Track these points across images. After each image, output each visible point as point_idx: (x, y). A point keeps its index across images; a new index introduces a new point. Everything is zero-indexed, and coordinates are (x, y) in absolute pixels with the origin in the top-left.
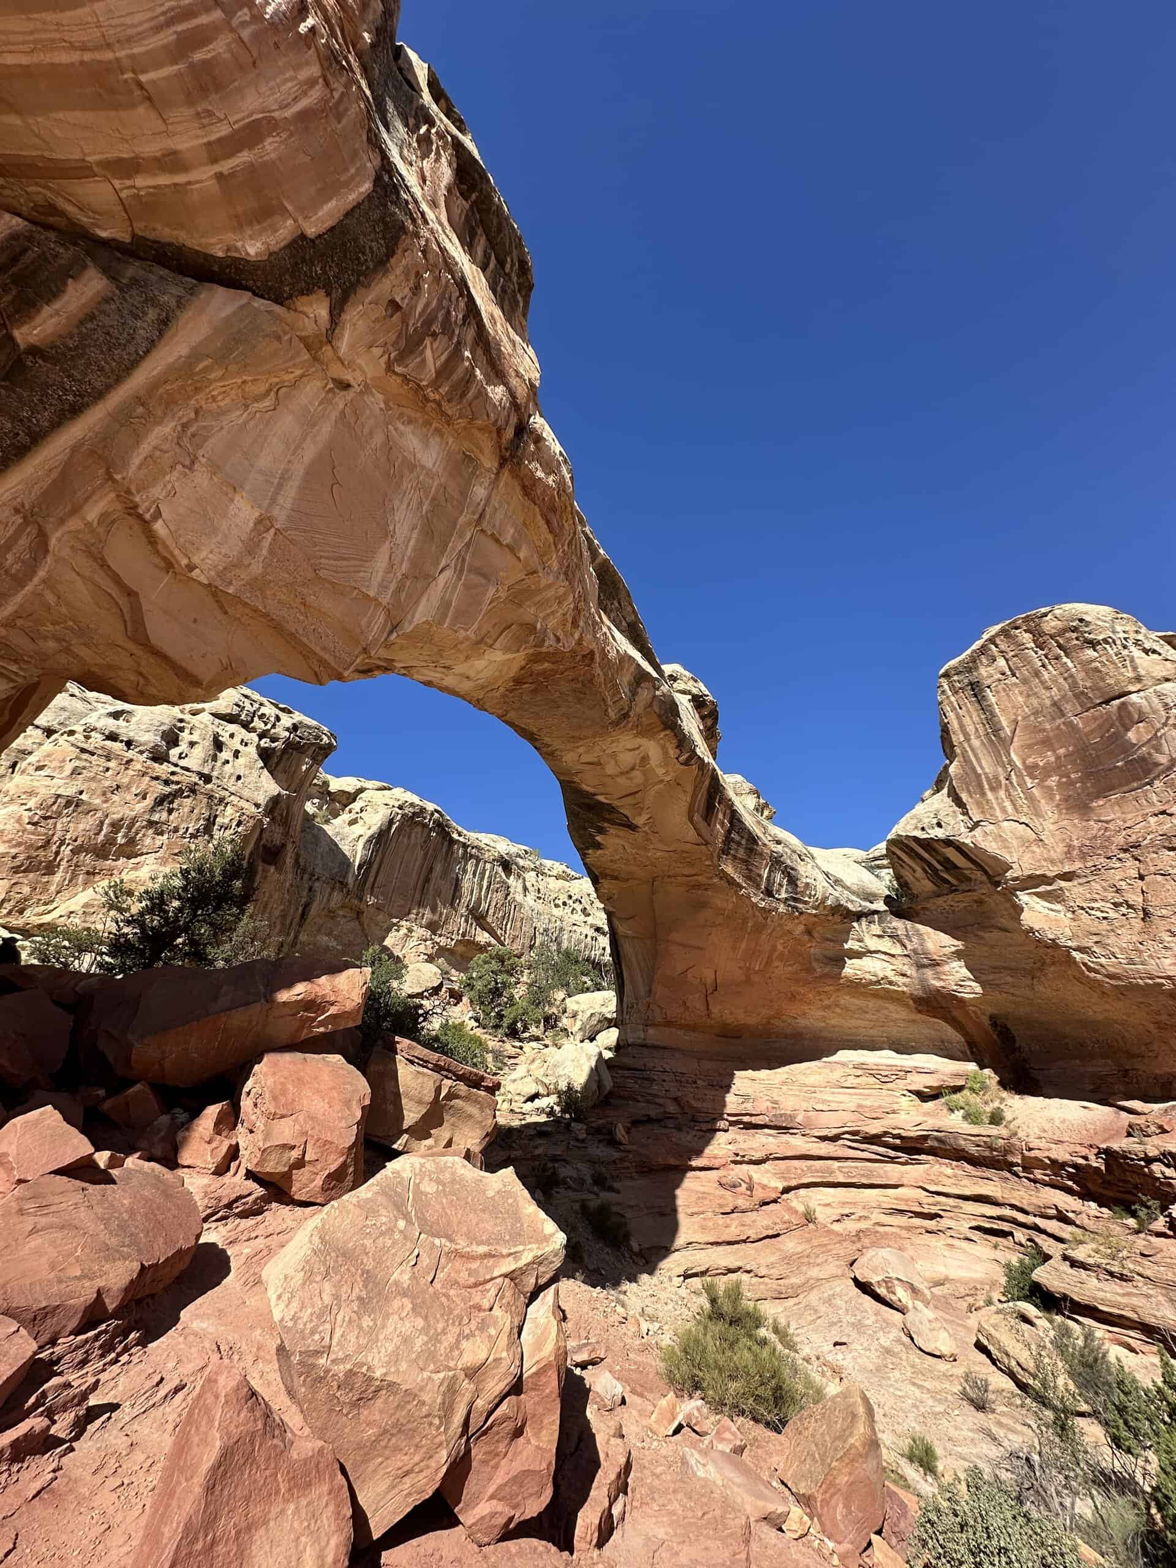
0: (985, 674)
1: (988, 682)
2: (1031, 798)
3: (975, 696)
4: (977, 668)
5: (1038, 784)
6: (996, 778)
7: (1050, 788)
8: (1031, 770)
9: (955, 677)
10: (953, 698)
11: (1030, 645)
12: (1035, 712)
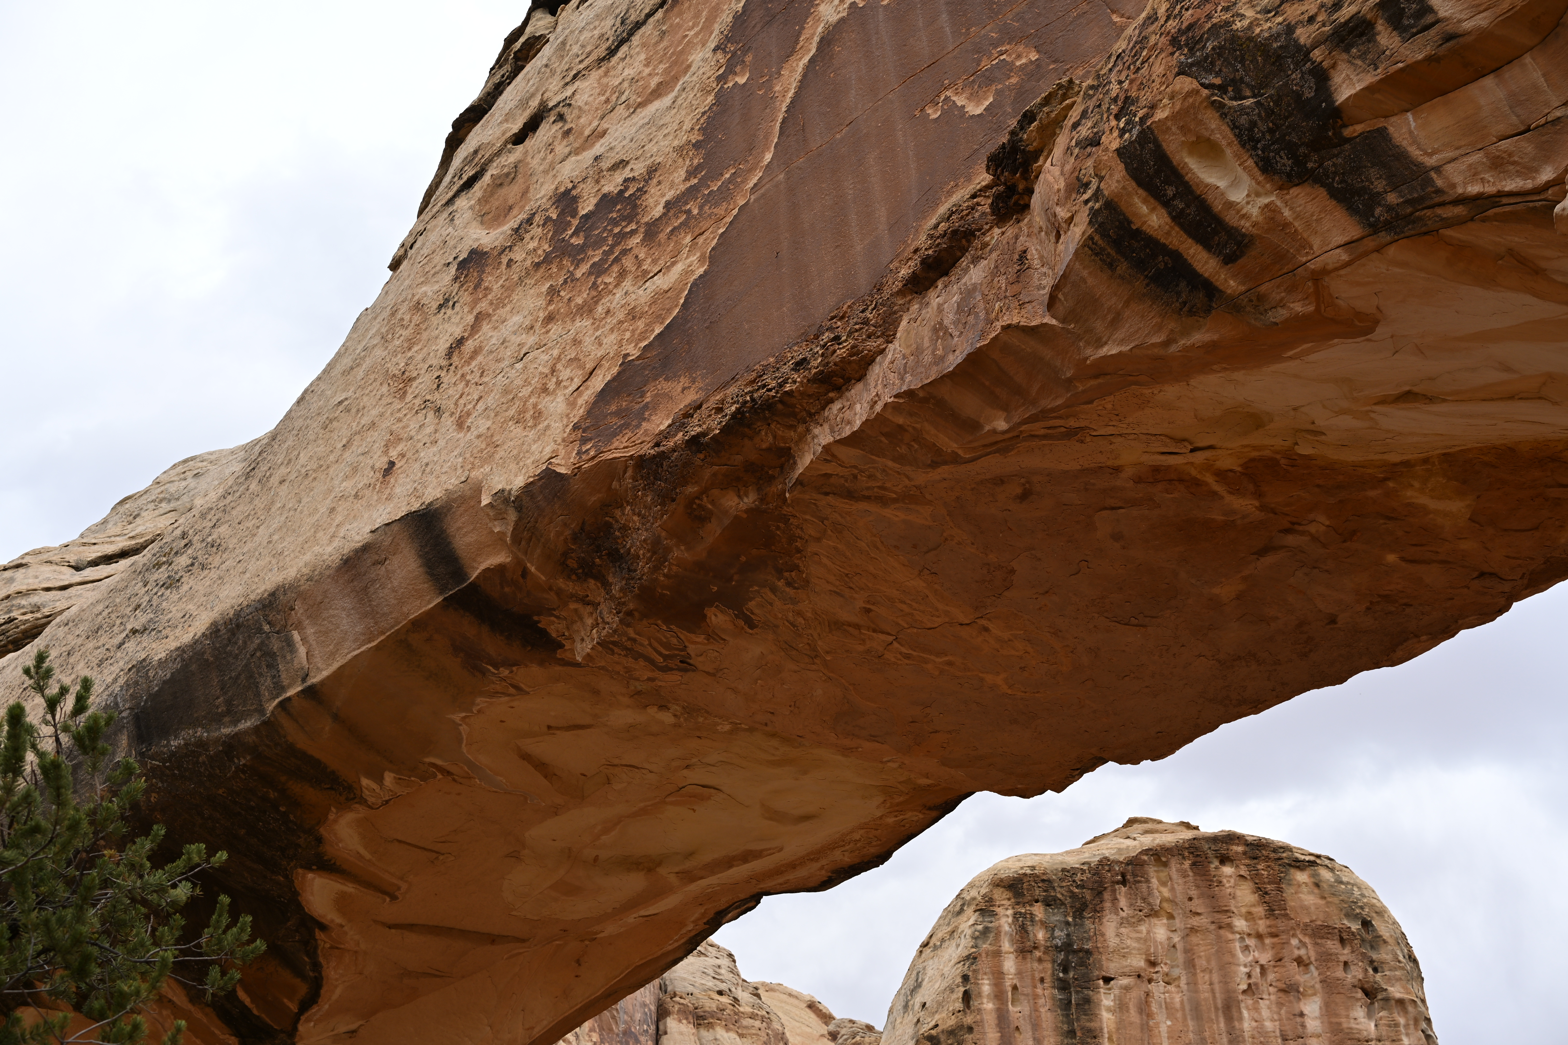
0: (1112, 941)
1: (1111, 967)
3: (1063, 986)
4: (1098, 911)
9: (1038, 910)
10: (1010, 965)
11: (1240, 924)
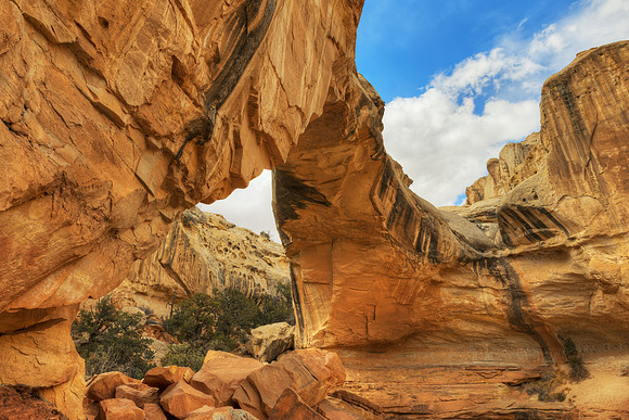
0: (576, 87)
1: (578, 93)
2: (601, 181)
3: (567, 103)
5: (607, 171)
6: (578, 165)
7: (614, 174)
8: (603, 160)
9: (556, 88)
10: (553, 104)
11: (609, 69)
12: (609, 119)
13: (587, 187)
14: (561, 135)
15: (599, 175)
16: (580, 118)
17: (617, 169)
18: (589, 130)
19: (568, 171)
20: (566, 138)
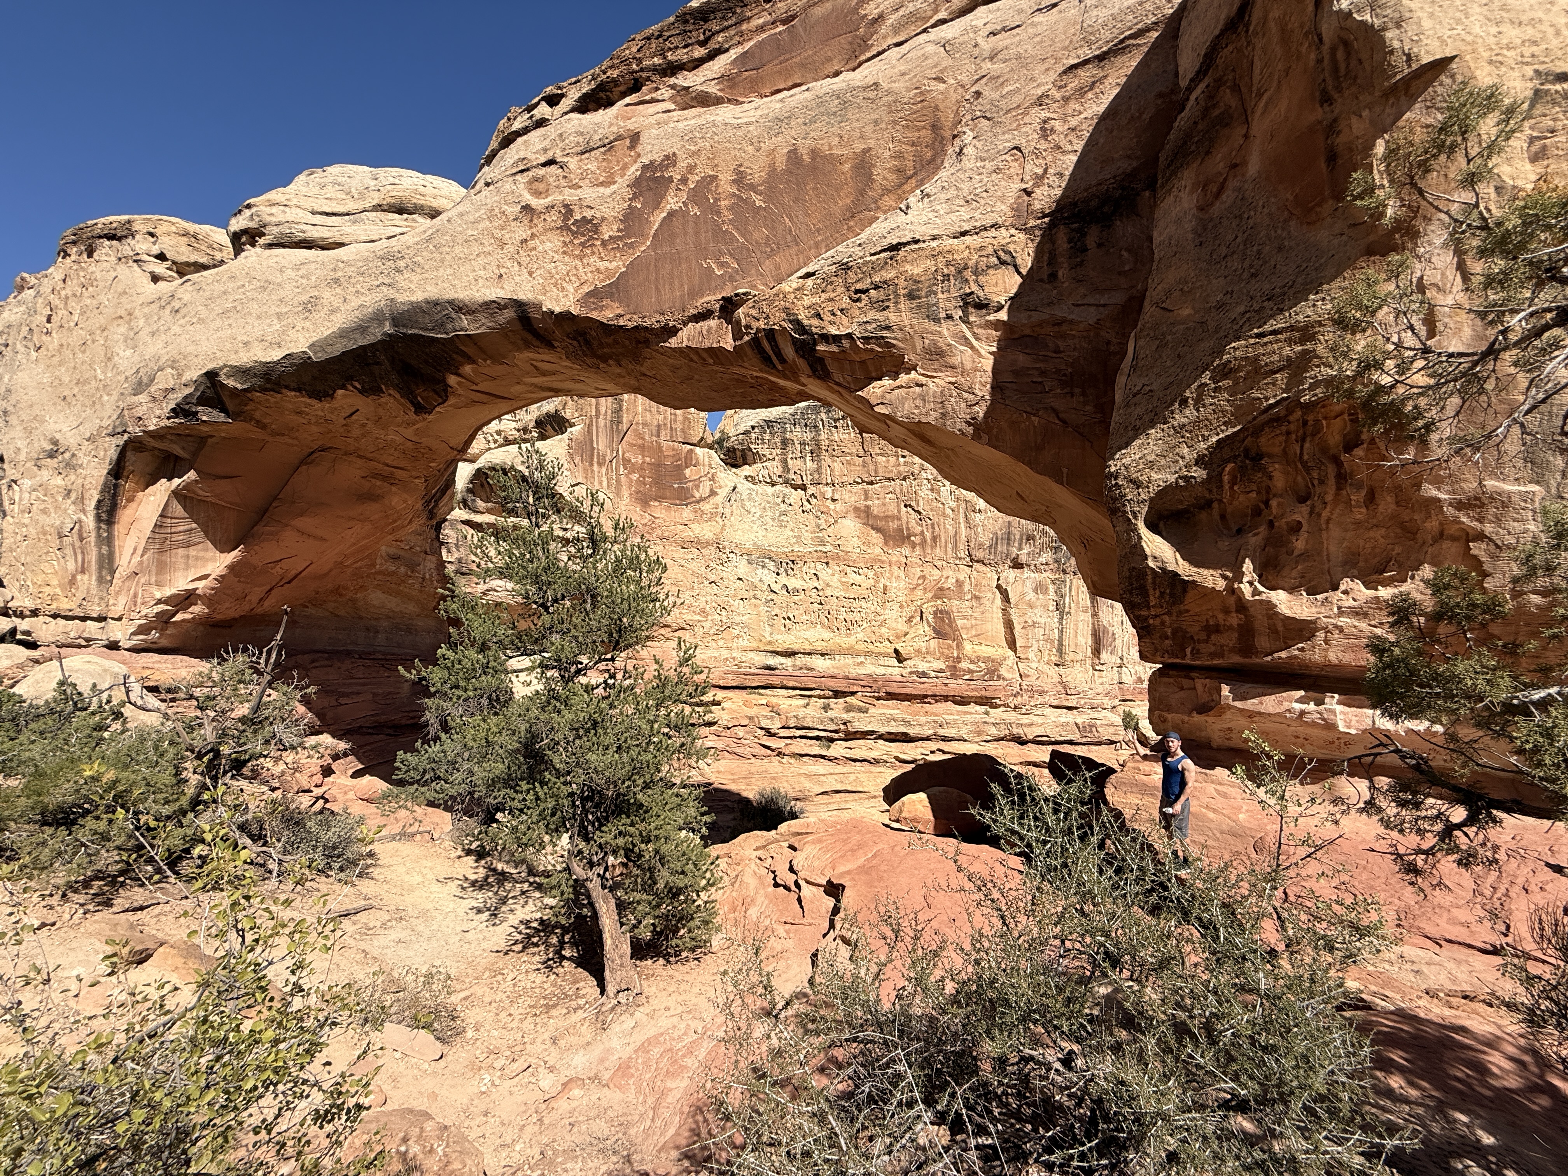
2: (618, 481)
5: (626, 475)
6: (603, 456)
7: (631, 480)
8: (626, 463)
12: (645, 424)
13: (605, 484)
14: (597, 417)
15: (618, 475)
16: (621, 409)
17: (635, 476)
18: (625, 426)
19: (592, 458)
20: (602, 423)
